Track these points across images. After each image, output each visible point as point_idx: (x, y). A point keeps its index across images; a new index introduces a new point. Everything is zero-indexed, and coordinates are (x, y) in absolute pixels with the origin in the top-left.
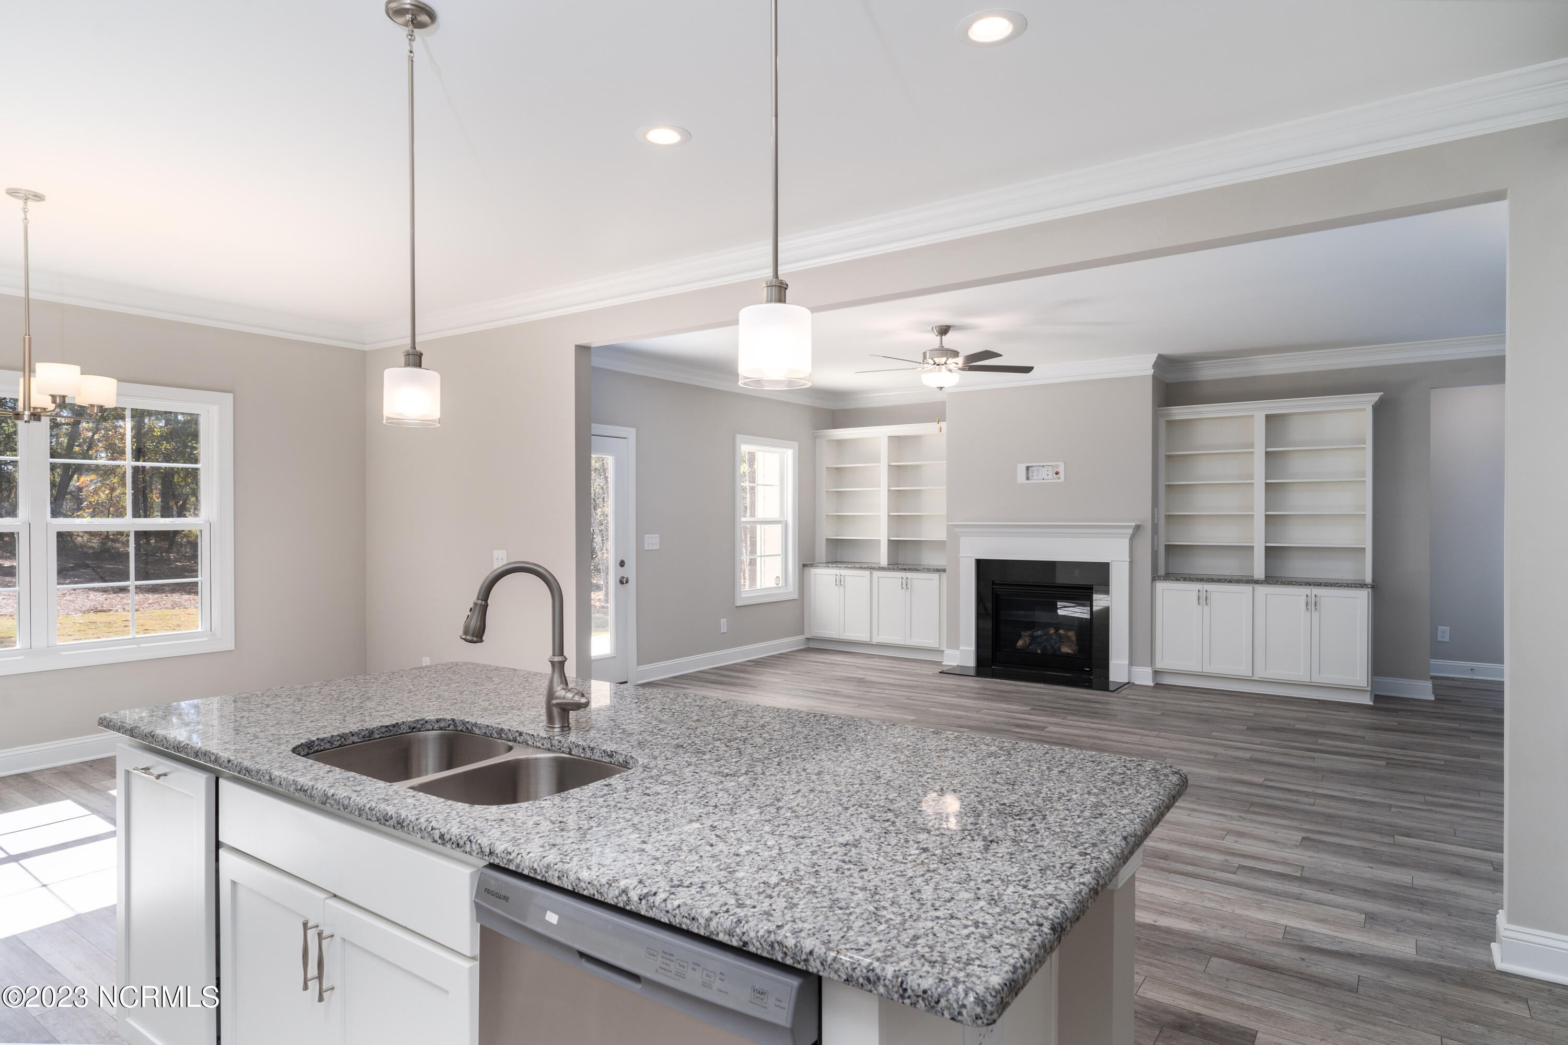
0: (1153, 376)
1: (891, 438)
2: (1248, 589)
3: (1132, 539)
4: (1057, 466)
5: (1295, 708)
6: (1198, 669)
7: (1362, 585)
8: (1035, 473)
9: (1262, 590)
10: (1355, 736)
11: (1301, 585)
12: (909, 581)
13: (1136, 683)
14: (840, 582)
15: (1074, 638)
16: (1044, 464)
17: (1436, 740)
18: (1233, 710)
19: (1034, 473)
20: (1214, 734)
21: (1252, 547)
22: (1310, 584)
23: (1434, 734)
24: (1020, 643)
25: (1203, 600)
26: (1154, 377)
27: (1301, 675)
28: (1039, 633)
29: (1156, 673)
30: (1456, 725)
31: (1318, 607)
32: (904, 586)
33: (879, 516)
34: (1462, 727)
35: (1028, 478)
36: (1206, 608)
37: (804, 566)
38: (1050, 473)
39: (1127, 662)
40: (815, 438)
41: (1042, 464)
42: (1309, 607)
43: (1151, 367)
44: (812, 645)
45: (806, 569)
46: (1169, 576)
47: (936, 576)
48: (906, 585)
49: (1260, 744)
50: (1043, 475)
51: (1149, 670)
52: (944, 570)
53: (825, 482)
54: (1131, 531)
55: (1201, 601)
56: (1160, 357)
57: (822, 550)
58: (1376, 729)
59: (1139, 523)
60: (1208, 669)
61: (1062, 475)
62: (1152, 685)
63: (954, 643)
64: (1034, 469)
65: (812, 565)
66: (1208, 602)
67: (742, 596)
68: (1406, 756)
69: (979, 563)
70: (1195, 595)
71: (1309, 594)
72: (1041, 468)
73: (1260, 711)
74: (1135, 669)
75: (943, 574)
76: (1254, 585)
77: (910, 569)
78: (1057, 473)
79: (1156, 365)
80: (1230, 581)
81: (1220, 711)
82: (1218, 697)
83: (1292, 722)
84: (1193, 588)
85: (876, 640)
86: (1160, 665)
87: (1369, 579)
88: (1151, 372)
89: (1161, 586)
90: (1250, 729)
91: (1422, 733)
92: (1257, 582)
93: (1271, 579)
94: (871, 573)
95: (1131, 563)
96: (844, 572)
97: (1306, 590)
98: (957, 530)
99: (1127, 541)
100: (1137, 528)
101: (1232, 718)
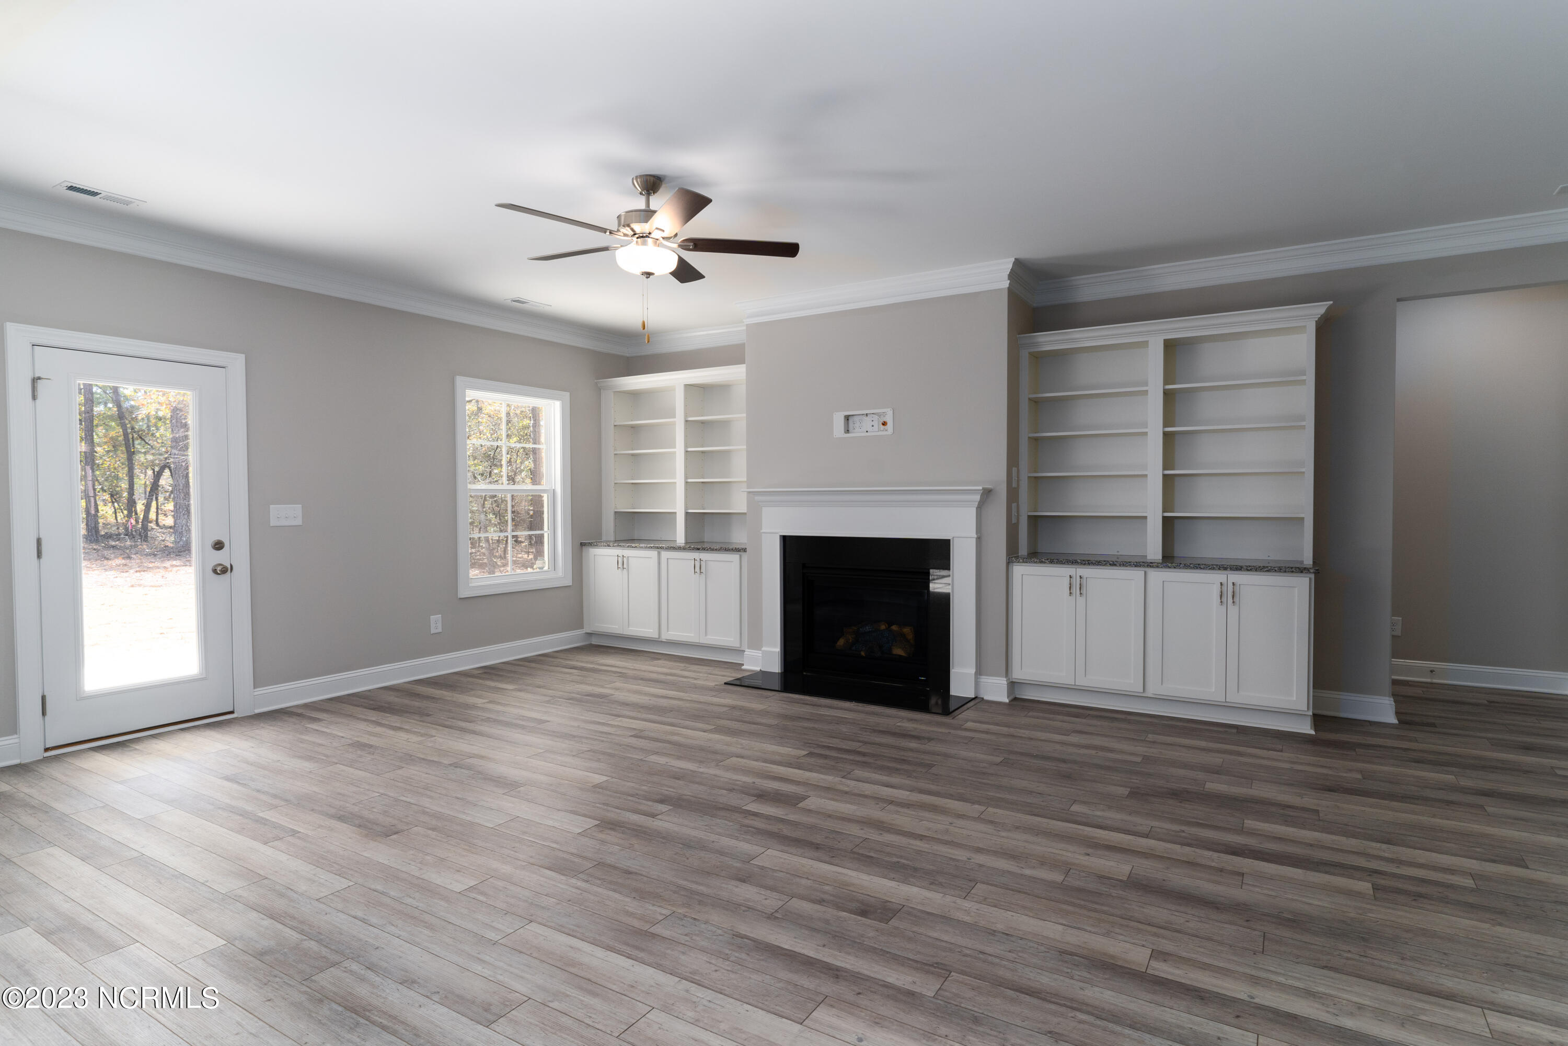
0: (1009, 288)
1: (688, 387)
2: (1138, 574)
3: (980, 508)
4: (884, 414)
5: (1203, 744)
6: (1069, 681)
7: (1301, 570)
8: (857, 425)
9: (1157, 576)
10: (1304, 809)
11: (1214, 569)
12: (703, 564)
13: (986, 698)
14: (622, 564)
15: (910, 636)
16: (868, 412)
17: (1434, 816)
18: (1111, 750)
19: (855, 424)
20: (1076, 808)
21: (1145, 518)
22: (1225, 569)
23: (1425, 800)
24: (841, 642)
25: (1076, 590)
26: (1012, 293)
27: (1211, 691)
28: (868, 629)
29: (1012, 685)
30: (1450, 778)
31: (1237, 600)
32: (697, 569)
33: (675, 483)
34: (1464, 782)
35: (847, 431)
36: (1081, 600)
37: (582, 545)
38: (875, 423)
39: (973, 671)
40: (599, 390)
41: (865, 412)
42: (1224, 599)
43: (1006, 277)
44: (595, 641)
45: (584, 548)
46: (1035, 556)
47: (735, 557)
48: (699, 569)
49: (1147, 836)
50: (866, 428)
51: (1003, 682)
52: (745, 550)
53: (612, 444)
54: (977, 498)
55: (1073, 591)
56: (1019, 264)
57: (609, 526)
58: (1331, 790)
59: (989, 487)
60: (1082, 682)
61: (890, 424)
62: (1007, 701)
63: (756, 644)
64: (856, 418)
65: (590, 544)
66: (1084, 591)
67: (471, 585)
68: (1400, 862)
69: (785, 540)
70: (1066, 581)
71: (1224, 581)
72: (865, 418)
73: (1153, 752)
74: (984, 679)
75: (743, 554)
76: (1147, 569)
77: (704, 549)
78: (884, 424)
79: (1012, 275)
80: (1113, 564)
81: (1093, 752)
82: (1094, 722)
83: (1200, 775)
84: (1064, 572)
85: (664, 637)
86: (1018, 674)
87: (1307, 558)
88: (1006, 284)
89: (1019, 570)
90: (1135, 794)
91: (1404, 798)
92: (1150, 565)
93: (1169, 559)
94: (659, 554)
95: (979, 539)
96: (628, 552)
97: (1218, 577)
98: (757, 498)
99: (973, 511)
100: (987, 494)
101: (1108, 768)
